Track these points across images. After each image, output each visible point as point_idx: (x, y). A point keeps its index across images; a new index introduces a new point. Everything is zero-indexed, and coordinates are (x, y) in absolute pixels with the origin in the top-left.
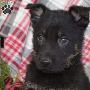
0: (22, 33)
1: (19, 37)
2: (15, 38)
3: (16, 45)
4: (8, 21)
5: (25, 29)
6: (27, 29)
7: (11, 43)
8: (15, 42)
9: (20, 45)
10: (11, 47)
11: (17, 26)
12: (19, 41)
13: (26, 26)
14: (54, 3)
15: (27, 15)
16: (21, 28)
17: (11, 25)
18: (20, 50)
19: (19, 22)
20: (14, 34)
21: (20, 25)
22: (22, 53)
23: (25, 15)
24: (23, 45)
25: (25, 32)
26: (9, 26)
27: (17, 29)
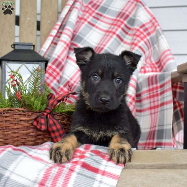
0: (60, 63)
1: (57, 67)
2: (54, 67)
3: (55, 74)
4: (47, 54)
5: (63, 60)
6: (65, 60)
7: (50, 71)
8: (54, 70)
9: (58, 74)
10: (51, 75)
11: (56, 57)
12: (58, 70)
13: (64, 58)
14: (88, 40)
15: (65, 48)
16: (60, 60)
17: (51, 57)
18: (58, 78)
19: (58, 54)
20: (53, 64)
21: (59, 57)
22: (60, 80)
23: (63, 48)
24: (61, 74)
25: (63, 63)
26: (49, 58)
27: (56, 60)
